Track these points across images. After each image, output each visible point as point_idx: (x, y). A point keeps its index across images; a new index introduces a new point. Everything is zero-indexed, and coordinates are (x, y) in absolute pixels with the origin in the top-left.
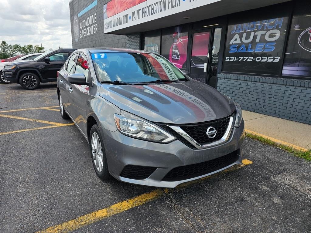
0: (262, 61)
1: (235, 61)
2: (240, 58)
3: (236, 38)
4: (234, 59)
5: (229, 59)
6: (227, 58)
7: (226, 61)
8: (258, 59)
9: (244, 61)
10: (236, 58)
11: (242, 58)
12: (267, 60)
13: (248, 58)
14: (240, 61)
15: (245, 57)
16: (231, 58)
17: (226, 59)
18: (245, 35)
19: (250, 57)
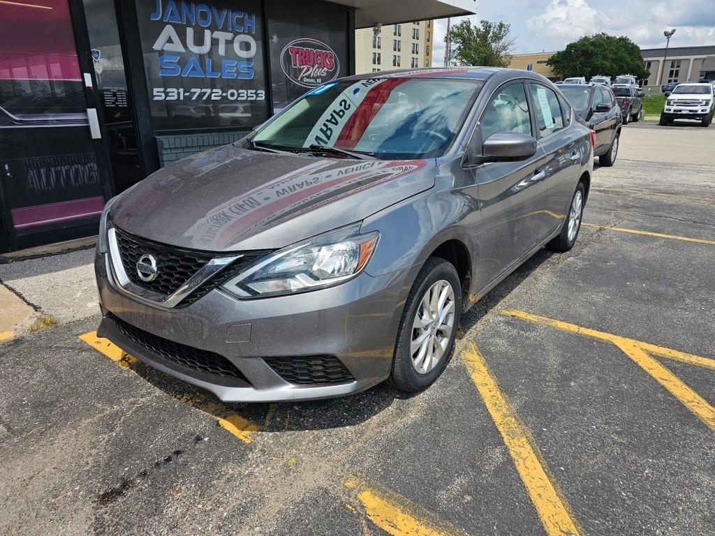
0: (239, 99)
1: (182, 98)
2: (193, 90)
3: (170, 37)
4: (179, 94)
5: (163, 95)
6: (155, 90)
7: (155, 99)
8: (232, 95)
9: (204, 98)
10: (181, 90)
11: (198, 91)
12: (248, 97)
13: (212, 93)
14: (194, 98)
15: (204, 90)
16: (168, 90)
17: (155, 93)
18: (190, 32)
19: (214, 90)
